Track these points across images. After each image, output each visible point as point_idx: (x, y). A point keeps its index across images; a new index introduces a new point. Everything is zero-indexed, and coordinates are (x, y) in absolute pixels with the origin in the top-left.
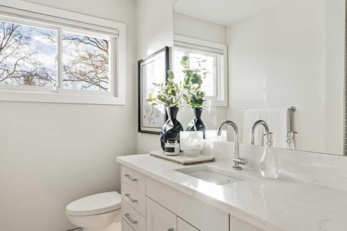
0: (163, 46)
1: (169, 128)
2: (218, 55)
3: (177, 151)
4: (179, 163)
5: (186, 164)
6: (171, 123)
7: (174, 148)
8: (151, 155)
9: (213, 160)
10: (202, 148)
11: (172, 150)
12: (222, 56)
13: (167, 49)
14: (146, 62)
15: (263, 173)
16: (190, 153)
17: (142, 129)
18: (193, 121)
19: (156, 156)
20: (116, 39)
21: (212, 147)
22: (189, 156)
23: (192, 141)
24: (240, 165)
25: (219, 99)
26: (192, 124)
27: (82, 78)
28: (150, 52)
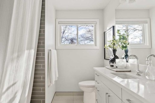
0: (112, 26)
1: (112, 58)
2: (145, 24)
3: (115, 67)
4: (114, 71)
5: (116, 71)
6: (113, 56)
7: (113, 65)
8: (106, 68)
9: (130, 71)
10: (125, 66)
11: (112, 66)
12: (147, 24)
13: (113, 27)
14: (107, 32)
15: (147, 77)
16: (120, 68)
17: (106, 58)
18: (124, 55)
19: (107, 68)
20: (96, 25)
21: (130, 66)
22: (119, 69)
23: (121, 63)
24: (140, 74)
25: (146, 44)
26: (123, 56)
27: (88, 39)
28: (108, 28)
